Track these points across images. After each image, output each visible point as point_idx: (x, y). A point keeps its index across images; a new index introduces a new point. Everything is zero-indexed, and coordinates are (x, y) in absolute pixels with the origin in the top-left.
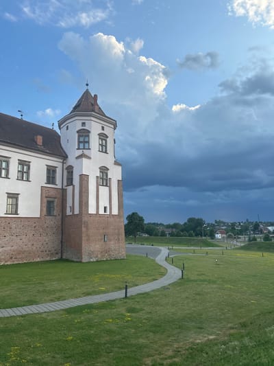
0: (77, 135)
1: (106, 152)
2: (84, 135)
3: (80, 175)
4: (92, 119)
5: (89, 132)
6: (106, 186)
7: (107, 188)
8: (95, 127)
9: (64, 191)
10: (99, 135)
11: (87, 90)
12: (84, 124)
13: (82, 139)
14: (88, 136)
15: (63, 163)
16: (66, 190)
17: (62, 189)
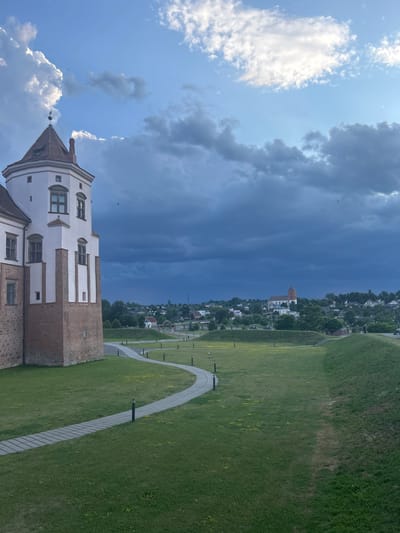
0: (49, 192)
1: (83, 218)
2: (59, 192)
3: (57, 250)
4: (72, 173)
5: (67, 190)
6: (84, 264)
7: (85, 267)
8: (73, 184)
9: (26, 271)
10: (77, 194)
11: (50, 125)
12: (59, 178)
13: (55, 199)
14: (65, 196)
15: (24, 229)
16: (29, 268)
17: (24, 266)
